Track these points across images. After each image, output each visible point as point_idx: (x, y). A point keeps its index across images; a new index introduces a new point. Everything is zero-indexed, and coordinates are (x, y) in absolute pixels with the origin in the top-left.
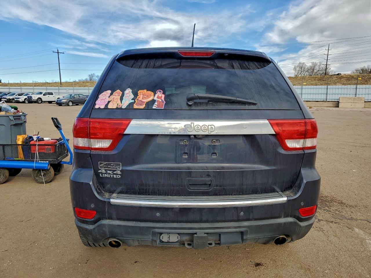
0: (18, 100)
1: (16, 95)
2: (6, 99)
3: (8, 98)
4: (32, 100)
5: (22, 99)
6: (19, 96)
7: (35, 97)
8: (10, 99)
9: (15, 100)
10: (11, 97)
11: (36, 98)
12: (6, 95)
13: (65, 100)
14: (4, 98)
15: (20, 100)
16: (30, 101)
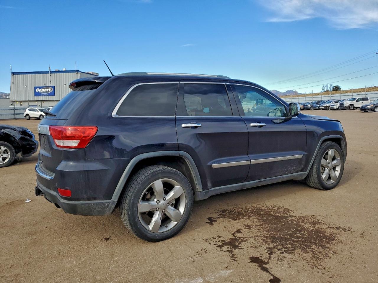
0: (333, 107)
1: (333, 103)
2: (324, 107)
3: (325, 106)
4: (343, 107)
5: (337, 106)
6: (335, 103)
7: (346, 104)
8: (327, 107)
9: (331, 107)
10: (328, 105)
11: (348, 105)
12: (324, 102)
13: (371, 106)
14: (321, 106)
15: (335, 107)
16: (342, 108)
